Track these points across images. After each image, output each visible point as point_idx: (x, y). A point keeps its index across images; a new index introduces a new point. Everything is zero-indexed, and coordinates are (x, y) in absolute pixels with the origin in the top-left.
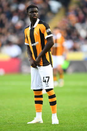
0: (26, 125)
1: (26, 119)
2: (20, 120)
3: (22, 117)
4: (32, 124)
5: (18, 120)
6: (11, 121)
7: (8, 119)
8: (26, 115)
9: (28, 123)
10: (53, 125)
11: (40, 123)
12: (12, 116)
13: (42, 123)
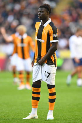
0: (21, 120)
1: (22, 114)
2: (15, 116)
3: (18, 113)
4: (27, 119)
5: (13, 116)
6: (7, 117)
7: (4, 115)
8: (21, 111)
9: (23, 119)
10: (47, 120)
11: (35, 119)
12: (8, 112)
13: (37, 119)
